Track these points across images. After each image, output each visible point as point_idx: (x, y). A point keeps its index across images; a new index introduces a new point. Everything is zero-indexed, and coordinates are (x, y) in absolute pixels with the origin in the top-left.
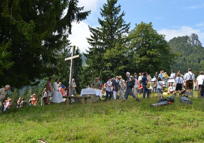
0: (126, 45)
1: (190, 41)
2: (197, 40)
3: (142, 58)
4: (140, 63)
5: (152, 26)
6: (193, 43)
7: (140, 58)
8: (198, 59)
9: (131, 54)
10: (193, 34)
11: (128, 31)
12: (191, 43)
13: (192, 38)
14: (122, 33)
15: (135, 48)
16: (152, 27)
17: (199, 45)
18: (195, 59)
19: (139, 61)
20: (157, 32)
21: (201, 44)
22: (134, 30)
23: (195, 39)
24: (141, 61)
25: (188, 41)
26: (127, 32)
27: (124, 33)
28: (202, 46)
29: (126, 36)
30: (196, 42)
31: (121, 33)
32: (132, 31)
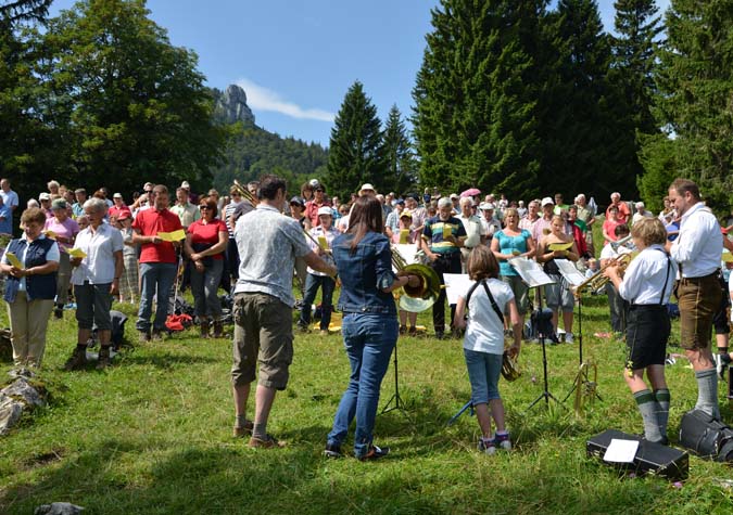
0: (38, 70)
1: (224, 104)
2: (244, 104)
3: (110, 129)
4: (99, 149)
5: (148, 12)
6: (234, 111)
7: (101, 130)
8: (245, 158)
9: (61, 110)
10: (234, 88)
11: (46, 17)
12: (229, 112)
13: (231, 96)
14: (18, 17)
15: (78, 90)
16: (149, 17)
17: (247, 119)
18: (236, 157)
19: (96, 142)
20: (167, 35)
21: (253, 117)
22: (72, 15)
23: (238, 101)
24: (107, 142)
25: (221, 106)
26: (41, 20)
27: (25, 23)
28: (256, 123)
29: (35, 33)
30: (241, 111)
31: (13, 19)
32: (64, 16)
